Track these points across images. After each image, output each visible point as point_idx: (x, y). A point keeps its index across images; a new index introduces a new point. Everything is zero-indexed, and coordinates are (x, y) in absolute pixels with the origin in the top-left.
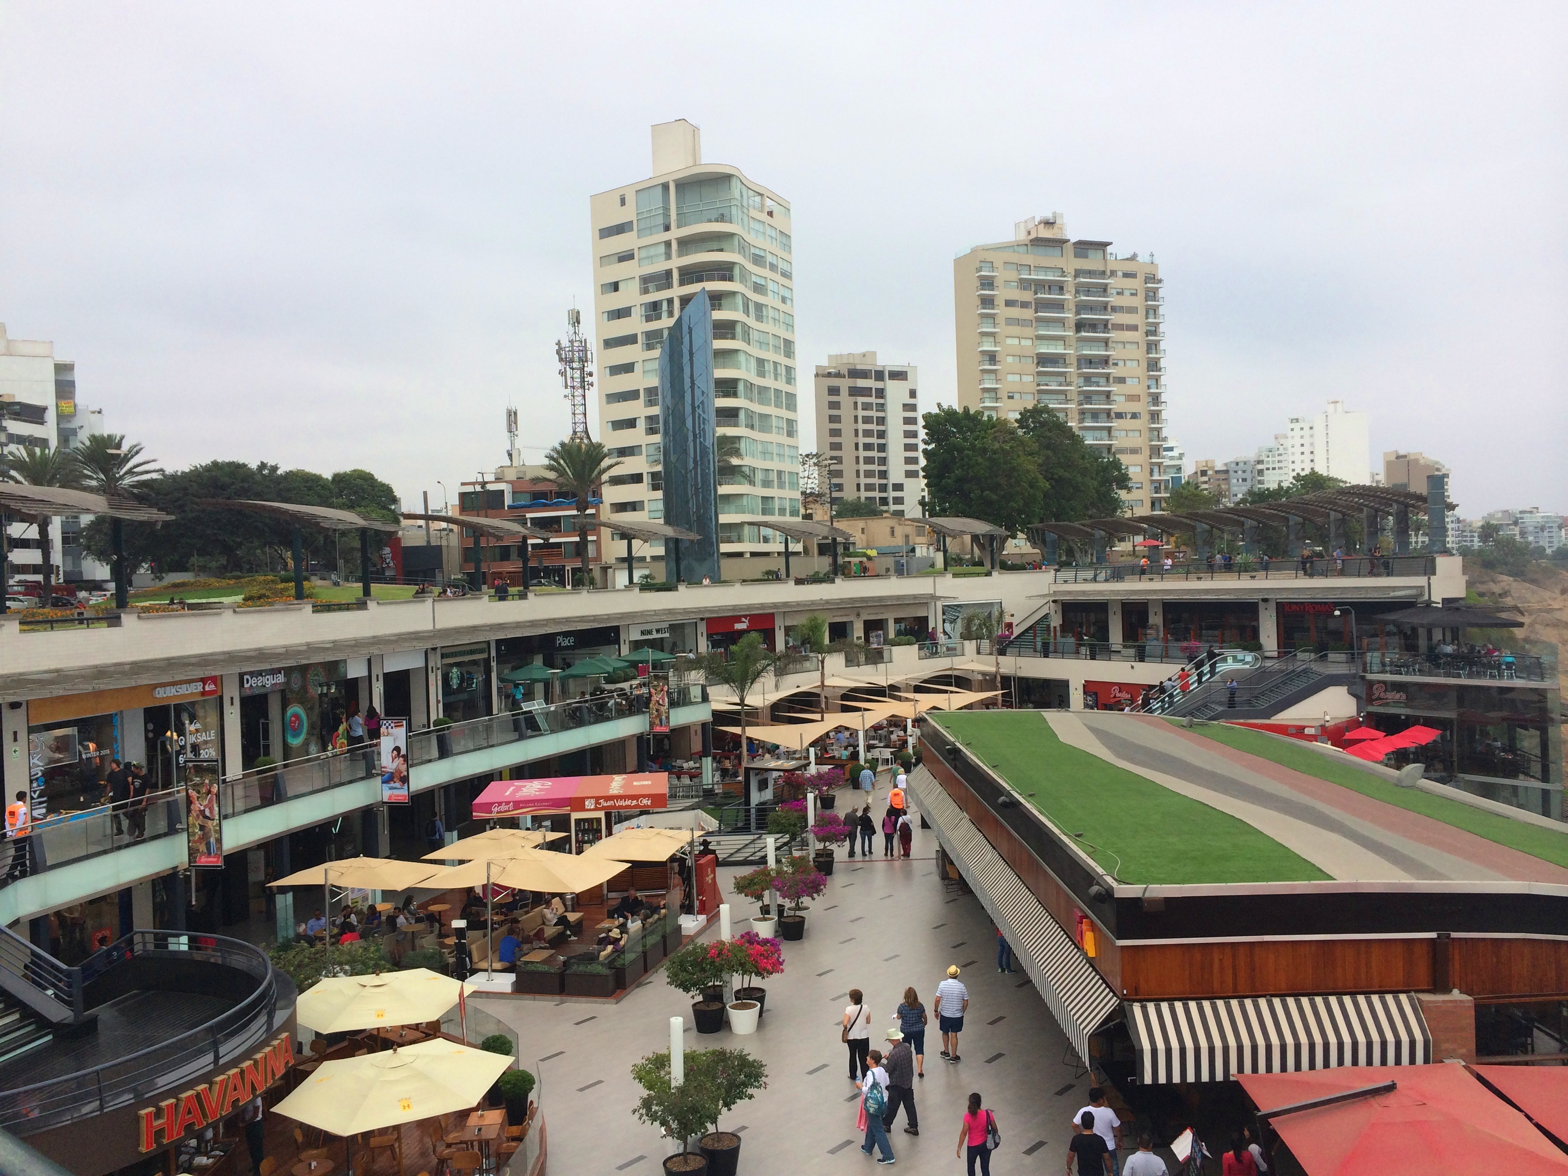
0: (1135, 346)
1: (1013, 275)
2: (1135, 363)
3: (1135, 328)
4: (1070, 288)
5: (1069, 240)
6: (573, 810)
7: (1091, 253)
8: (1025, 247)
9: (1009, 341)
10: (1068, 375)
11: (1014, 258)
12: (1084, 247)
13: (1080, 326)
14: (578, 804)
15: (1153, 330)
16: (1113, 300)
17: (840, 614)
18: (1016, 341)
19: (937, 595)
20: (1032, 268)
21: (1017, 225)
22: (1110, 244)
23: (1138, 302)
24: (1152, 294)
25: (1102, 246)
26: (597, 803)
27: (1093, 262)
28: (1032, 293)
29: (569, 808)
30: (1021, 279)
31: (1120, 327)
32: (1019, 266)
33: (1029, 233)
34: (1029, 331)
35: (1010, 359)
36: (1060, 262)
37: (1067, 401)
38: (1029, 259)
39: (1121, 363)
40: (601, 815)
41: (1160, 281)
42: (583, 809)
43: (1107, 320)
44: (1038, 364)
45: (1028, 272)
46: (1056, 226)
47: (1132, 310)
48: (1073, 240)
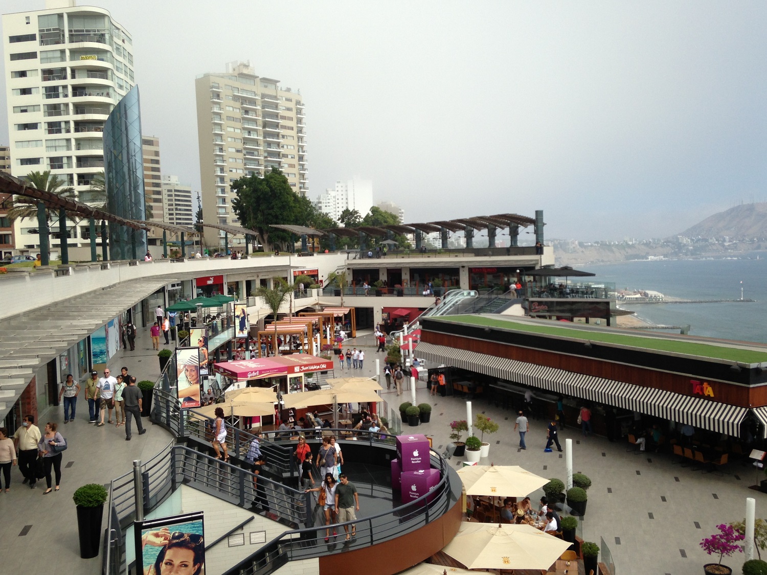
0: (292, 138)
1: (230, 92)
2: (292, 147)
3: (292, 129)
4: (259, 102)
5: (258, 77)
6: (288, 373)
7: (269, 85)
8: (235, 78)
9: (229, 129)
10: (259, 151)
11: (230, 83)
12: (266, 81)
13: (265, 125)
14: (291, 370)
15: (300, 131)
16: (281, 112)
17: (265, 274)
18: (232, 130)
19: (291, 265)
20: (240, 90)
21: (227, 65)
22: (278, 82)
23: (292, 114)
24: (299, 111)
25: (274, 82)
26: (300, 368)
27: (270, 91)
28: (240, 103)
29: (286, 372)
30: (234, 95)
31: (284, 127)
32: (233, 88)
33: (234, 70)
34: (239, 125)
35: (229, 139)
36: (254, 89)
37: (259, 165)
38: (237, 84)
39: (285, 147)
40: (302, 374)
41: (303, 105)
42: (293, 372)
43: (278, 123)
44: (244, 143)
45: (237, 92)
46: (249, 68)
47: (291, 119)
48: (260, 77)
